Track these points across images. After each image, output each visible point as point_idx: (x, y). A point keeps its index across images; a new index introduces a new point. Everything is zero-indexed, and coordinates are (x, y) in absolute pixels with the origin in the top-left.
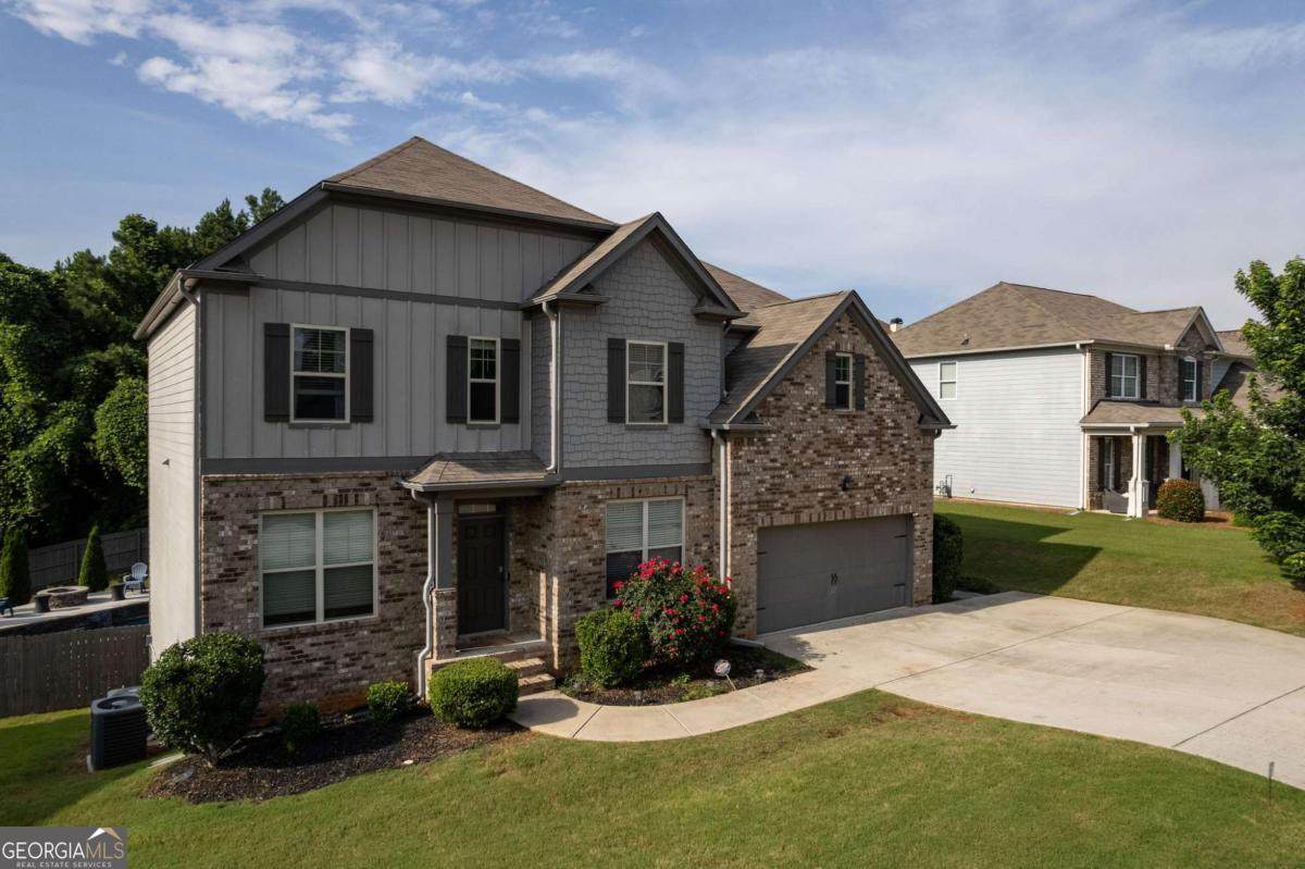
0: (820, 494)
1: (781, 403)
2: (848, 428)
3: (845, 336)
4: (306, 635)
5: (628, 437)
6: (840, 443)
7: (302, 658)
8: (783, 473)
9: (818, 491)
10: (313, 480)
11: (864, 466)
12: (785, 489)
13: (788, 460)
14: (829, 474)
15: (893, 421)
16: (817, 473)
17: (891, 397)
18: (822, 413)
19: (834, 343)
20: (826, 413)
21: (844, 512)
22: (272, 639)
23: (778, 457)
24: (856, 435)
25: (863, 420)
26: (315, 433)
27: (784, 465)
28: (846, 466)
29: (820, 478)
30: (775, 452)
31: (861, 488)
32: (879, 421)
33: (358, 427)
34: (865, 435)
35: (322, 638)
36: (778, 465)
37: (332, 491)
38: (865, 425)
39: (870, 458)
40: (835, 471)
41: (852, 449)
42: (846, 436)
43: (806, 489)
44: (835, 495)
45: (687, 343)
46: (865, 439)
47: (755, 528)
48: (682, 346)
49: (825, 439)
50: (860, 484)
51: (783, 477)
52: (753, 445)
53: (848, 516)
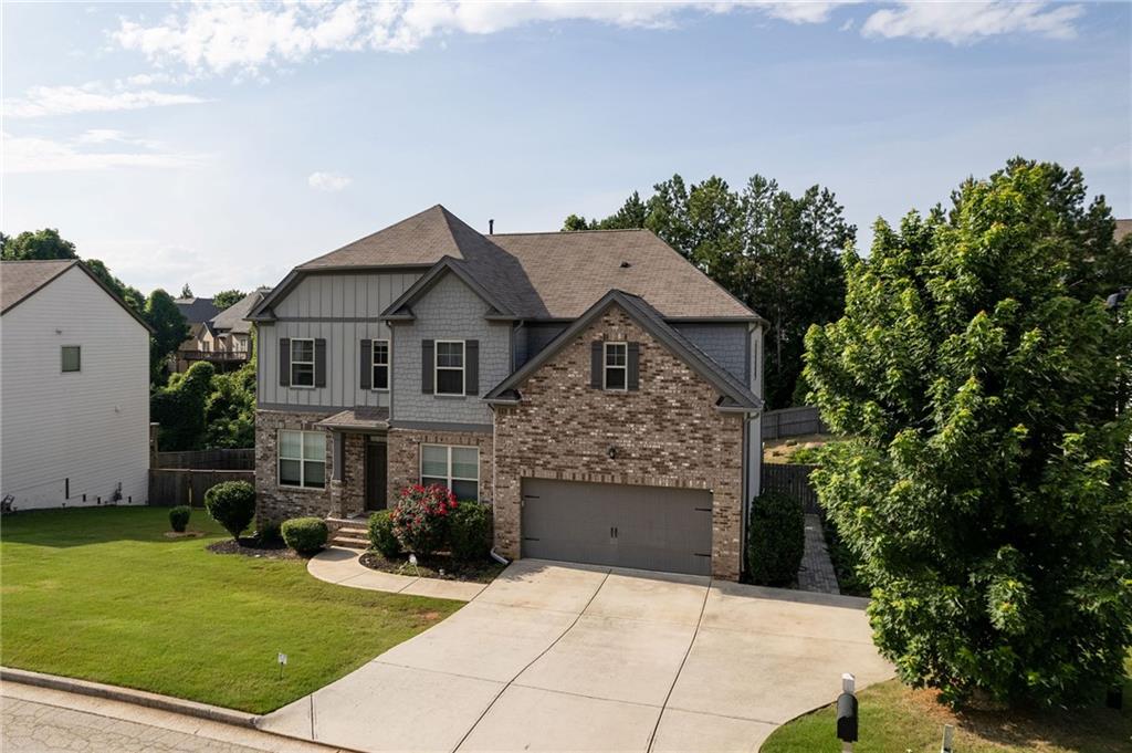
0: (585, 458)
1: (543, 384)
2: (619, 406)
3: (616, 328)
4: (293, 492)
5: (436, 403)
6: (610, 418)
7: (290, 503)
8: (545, 438)
9: (583, 455)
10: (298, 416)
11: (638, 439)
12: (547, 450)
13: (550, 429)
14: (596, 443)
15: (677, 402)
16: (581, 441)
17: (677, 379)
18: (587, 392)
19: (601, 334)
20: (591, 392)
21: (613, 477)
22: (280, 491)
23: (540, 425)
24: (629, 412)
25: (637, 400)
26: (301, 392)
27: (545, 433)
28: (617, 438)
29: (587, 446)
30: (537, 421)
31: (634, 458)
32: (660, 401)
33: (318, 389)
34: (640, 413)
35: (300, 496)
36: (540, 431)
37: (305, 422)
38: (640, 403)
39: (648, 432)
40: (603, 441)
41: (623, 424)
42: (615, 412)
43: (570, 453)
44: (602, 460)
45: (481, 340)
46: (640, 416)
47: (518, 477)
48: (477, 342)
49: (591, 414)
50: (633, 455)
51: (546, 441)
52: (515, 414)
53: (618, 480)
